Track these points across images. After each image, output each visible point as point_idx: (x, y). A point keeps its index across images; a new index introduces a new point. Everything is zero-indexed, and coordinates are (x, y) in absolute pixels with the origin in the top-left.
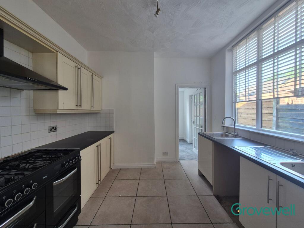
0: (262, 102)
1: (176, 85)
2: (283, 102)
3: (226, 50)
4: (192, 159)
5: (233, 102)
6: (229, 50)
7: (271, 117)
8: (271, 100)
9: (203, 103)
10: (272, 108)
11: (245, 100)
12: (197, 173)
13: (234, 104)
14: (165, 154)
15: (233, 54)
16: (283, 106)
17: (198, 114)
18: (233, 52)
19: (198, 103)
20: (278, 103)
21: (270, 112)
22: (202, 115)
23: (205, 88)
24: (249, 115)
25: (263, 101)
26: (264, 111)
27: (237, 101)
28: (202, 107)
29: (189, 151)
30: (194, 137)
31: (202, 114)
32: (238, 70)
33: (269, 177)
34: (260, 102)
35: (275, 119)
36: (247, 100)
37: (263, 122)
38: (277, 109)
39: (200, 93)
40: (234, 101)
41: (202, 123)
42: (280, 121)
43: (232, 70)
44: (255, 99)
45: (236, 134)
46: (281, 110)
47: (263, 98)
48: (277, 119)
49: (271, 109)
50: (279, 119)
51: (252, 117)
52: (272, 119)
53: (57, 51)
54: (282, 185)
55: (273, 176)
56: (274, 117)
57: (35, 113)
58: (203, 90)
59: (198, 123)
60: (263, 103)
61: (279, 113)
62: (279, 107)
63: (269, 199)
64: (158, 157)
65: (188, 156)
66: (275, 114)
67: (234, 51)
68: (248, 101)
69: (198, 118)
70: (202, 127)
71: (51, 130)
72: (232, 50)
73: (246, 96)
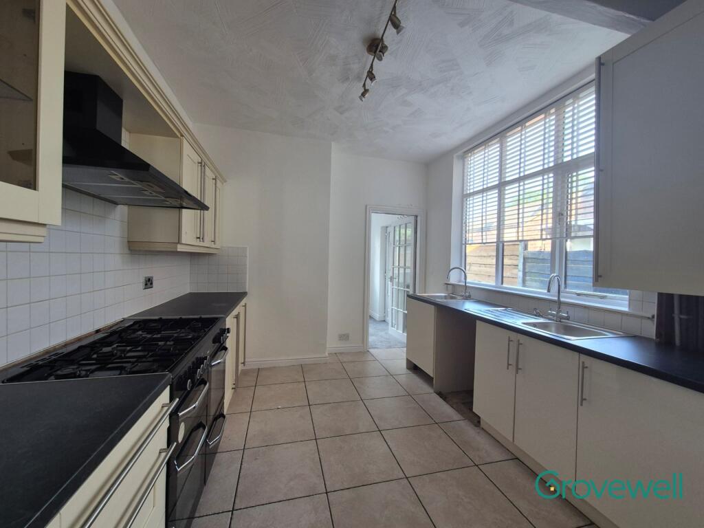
0: (503, 245)
1: (366, 206)
2: (534, 247)
3: (455, 156)
4: (390, 347)
5: (462, 244)
6: (458, 157)
7: (515, 271)
8: (516, 243)
9: (412, 242)
10: (518, 256)
11: (481, 242)
12: (404, 364)
13: (464, 246)
14: (344, 337)
15: (464, 165)
16: (533, 253)
17: (402, 264)
18: (464, 162)
19: (403, 243)
20: (526, 248)
21: (515, 262)
22: (409, 265)
23: (416, 216)
24: (483, 268)
25: (505, 244)
26: (506, 261)
27: (470, 242)
28: (410, 251)
29: (382, 333)
30: (392, 306)
31: (409, 263)
32: (472, 191)
33: (509, 338)
34: (501, 245)
35: (521, 274)
36: (484, 241)
37: (504, 279)
38: (524, 259)
39: (406, 224)
40: (464, 242)
41: (410, 281)
42: (527, 278)
43: (463, 191)
44: (495, 240)
45: (467, 294)
46: (530, 260)
47: (505, 239)
48: (524, 274)
49: (516, 257)
50: (527, 274)
51: (487, 272)
52: (517, 275)
53: (183, 136)
54: (521, 344)
55: (513, 335)
56: (519, 271)
57: (129, 249)
58: (412, 219)
59: (401, 280)
60: (505, 247)
61: (528, 264)
62: (527, 256)
63: (509, 365)
64: (332, 344)
65: (381, 342)
66: (521, 266)
67: (466, 160)
68: (484, 243)
69: (402, 271)
70: (408, 287)
71: (146, 285)
72: (463, 157)
73: (482, 232)
